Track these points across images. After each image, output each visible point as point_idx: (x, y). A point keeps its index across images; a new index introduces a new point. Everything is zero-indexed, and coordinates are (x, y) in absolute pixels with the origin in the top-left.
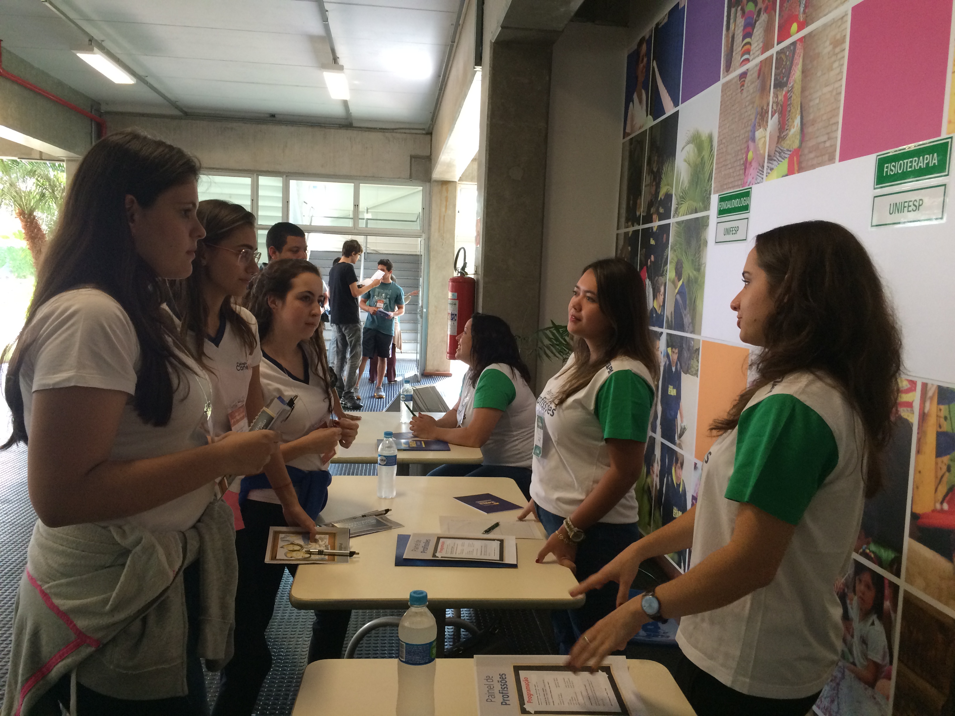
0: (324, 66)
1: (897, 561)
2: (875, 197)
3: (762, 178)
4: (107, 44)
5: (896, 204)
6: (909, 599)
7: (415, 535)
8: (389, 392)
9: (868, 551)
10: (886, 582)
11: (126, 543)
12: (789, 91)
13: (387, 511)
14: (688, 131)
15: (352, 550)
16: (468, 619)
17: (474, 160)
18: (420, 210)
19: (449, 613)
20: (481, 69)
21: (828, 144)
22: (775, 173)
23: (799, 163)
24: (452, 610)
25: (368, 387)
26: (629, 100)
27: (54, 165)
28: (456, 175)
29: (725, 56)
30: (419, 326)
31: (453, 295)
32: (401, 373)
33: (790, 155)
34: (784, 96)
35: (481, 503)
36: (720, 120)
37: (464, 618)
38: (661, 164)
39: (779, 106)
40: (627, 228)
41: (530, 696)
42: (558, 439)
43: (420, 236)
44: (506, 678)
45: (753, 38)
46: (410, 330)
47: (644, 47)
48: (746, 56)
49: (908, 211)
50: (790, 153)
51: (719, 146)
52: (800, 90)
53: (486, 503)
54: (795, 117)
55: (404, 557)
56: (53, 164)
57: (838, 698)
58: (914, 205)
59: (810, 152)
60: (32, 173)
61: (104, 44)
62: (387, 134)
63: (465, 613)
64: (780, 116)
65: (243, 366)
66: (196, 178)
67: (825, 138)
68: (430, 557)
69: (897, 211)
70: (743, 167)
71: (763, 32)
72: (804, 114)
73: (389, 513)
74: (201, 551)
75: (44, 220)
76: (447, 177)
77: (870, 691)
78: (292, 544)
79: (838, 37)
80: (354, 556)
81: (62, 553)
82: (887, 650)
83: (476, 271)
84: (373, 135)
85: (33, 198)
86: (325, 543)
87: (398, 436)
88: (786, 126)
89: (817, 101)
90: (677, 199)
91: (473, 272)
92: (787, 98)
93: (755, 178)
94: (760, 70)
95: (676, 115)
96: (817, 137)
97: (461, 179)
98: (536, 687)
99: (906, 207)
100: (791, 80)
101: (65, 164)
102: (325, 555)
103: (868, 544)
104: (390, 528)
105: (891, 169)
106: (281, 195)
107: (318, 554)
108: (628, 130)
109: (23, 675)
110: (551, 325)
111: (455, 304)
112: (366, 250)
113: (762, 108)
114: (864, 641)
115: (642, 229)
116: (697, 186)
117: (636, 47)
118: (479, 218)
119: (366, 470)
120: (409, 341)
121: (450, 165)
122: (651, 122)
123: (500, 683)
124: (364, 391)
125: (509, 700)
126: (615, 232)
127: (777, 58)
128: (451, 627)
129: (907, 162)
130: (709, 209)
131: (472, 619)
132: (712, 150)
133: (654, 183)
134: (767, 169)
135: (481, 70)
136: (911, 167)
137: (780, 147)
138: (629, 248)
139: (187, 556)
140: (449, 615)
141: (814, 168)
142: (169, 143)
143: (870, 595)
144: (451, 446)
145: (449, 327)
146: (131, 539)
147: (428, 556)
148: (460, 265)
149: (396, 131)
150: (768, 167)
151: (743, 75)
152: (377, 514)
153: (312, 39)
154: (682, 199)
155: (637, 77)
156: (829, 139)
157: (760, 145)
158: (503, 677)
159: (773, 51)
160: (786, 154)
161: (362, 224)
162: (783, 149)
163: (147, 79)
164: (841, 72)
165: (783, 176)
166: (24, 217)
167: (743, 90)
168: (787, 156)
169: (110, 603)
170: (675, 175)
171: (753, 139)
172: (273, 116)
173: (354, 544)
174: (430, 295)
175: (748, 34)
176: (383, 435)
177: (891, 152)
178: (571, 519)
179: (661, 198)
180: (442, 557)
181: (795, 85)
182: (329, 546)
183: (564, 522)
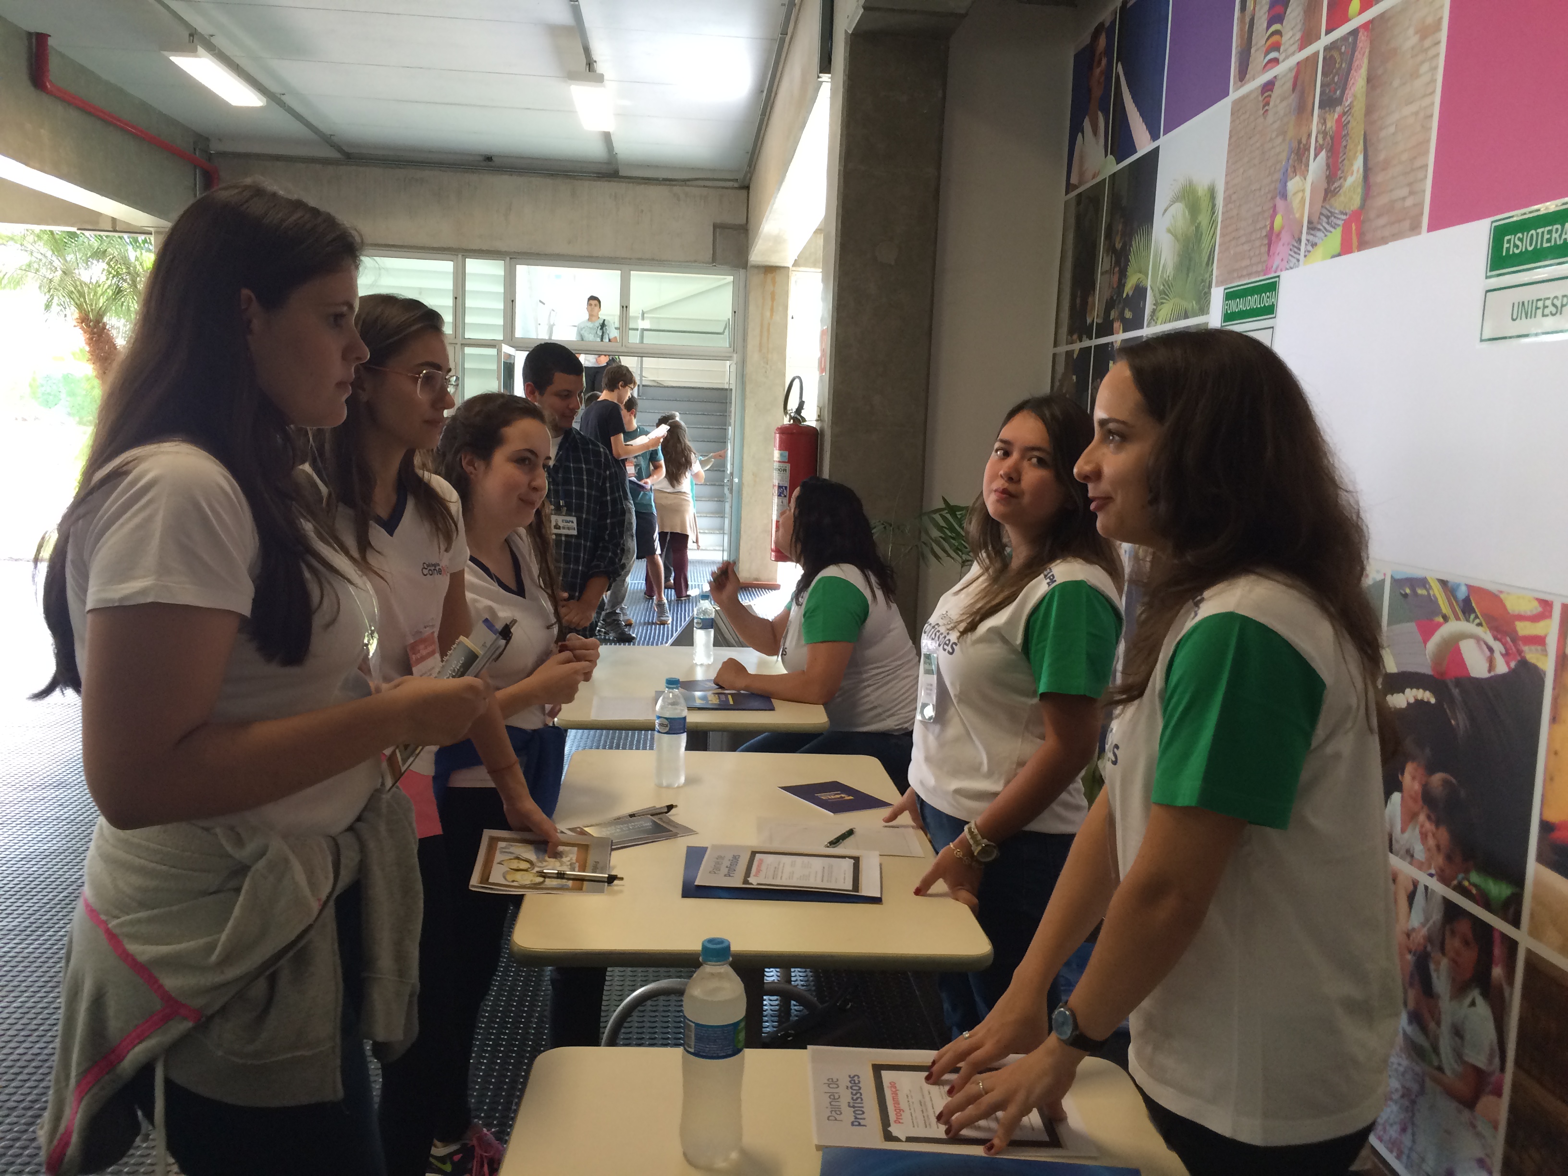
0: (572, 76)
1: (1516, 900)
2: (1487, 291)
3: (1298, 260)
4: (220, 41)
5: (1523, 303)
6: (1534, 965)
7: (715, 847)
8: (677, 614)
9: (1466, 883)
10: (1496, 936)
11: (243, 854)
12: (1344, 113)
13: (670, 807)
14: (1174, 180)
15: (613, 873)
16: (803, 986)
17: (818, 231)
18: (729, 314)
19: (772, 975)
20: (831, 78)
21: (1409, 202)
22: (1319, 251)
23: (1360, 234)
24: (778, 970)
25: (643, 606)
26: (1076, 129)
27: (136, 241)
28: (786, 257)
29: (1238, 55)
30: (727, 506)
31: (781, 455)
32: (697, 583)
33: (1344, 220)
34: (1337, 121)
35: (824, 796)
36: (1227, 162)
37: (796, 983)
38: (1128, 236)
39: (1328, 137)
40: (1072, 343)
41: (899, 1111)
42: (961, 692)
43: (728, 358)
44: (859, 1082)
45: (1285, 23)
46: (712, 513)
47: (1102, 41)
48: (1273, 55)
49: (1543, 315)
50: (1344, 217)
51: (1225, 206)
52: (1363, 111)
53: (833, 797)
54: (1355, 157)
55: (696, 883)
56: (133, 238)
57: (1413, 1124)
58: (1554, 305)
59: (1379, 216)
60: (99, 254)
61: (213, 40)
62: (677, 189)
63: (798, 976)
64: (1329, 154)
65: (433, 568)
66: (355, 262)
67: (1404, 192)
68: (739, 884)
69: (1523, 314)
70: (1266, 242)
71: (1302, 13)
72: (1370, 153)
73: (673, 811)
74: (363, 868)
75: (121, 331)
76: (774, 260)
77: (1466, 1114)
78: (518, 858)
79: (1430, 20)
80: (616, 882)
81: (141, 871)
82: (1496, 1048)
83: (819, 416)
84: (654, 191)
85: (103, 294)
86: (571, 859)
87: (689, 685)
88: (1339, 172)
89: (1392, 129)
90: (1154, 296)
91: (815, 416)
92: (1341, 125)
93: (1285, 261)
94: (1296, 78)
95: (1154, 154)
96: (1391, 190)
97: (796, 264)
98: (910, 1097)
99: (1539, 308)
100: (1349, 94)
101: (152, 238)
102: (569, 879)
103: (1467, 872)
104: (675, 836)
105: (1515, 244)
106: (501, 289)
107: (557, 878)
108: (1074, 180)
109: (79, 1064)
110: (943, 506)
111: (785, 470)
112: (641, 380)
113: (1300, 142)
114: (1458, 1032)
115: (1095, 346)
116: (1188, 275)
117: (1088, 41)
118: (825, 328)
119: (639, 741)
120: (712, 531)
121: (778, 240)
122: (1112, 167)
123: (851, 1090)
124: (637, 611)
125: (864, 1119)
126: (1051, 350)
127: (1324, 59)
128: (775, 998)
129: (1543, 233)
130: (1208, 313)
131: (809, 985)
132: (1214, 213)
133: (1117, 269)
134: (1306, 244)
135: (830, 80)
136: (1549, 240)
137: (1328, 207)
138: (1074, 377)
139: (340, 877)
140: (771, 979)
141: (1386, 243)
142: (312, 202)
143: (1469, 956)
144: (775, 702)
145: (775, 507)
146: (251, 847)
147: (736, 882)
148: (793, 405)
149: (688, 183)
150: (1308, 240)
151: (1268, 87)
152: (654, 812)
153: (555, 31)
154: (1164, 295)
155: (1089, 90)
156: (1411, 193)
157: (1296, 203)
158: (854, 1082)
159: (1319, 46)
160: (1338, 219)
161: (634, 338)
162: (1333, 210)
163: (283, 98)
164: (1433, 81)
165: (1333, 257)
166: (88, 326)
167: (1267, 110)
168: (1341, 223)
169: (217, 952)
170: (1151, 257)
171: (1284, 195)
172: (489, 159)
173: (619, 860)
174: (745, 457)
175: (1276, 17)
176: (664, 684)
177: (1517, 215)
178: (978, 823)
179: (1127, 295)
180: (758, 884)
181: (1355, 103)
182: (577, 865)
183: (966, 828)
